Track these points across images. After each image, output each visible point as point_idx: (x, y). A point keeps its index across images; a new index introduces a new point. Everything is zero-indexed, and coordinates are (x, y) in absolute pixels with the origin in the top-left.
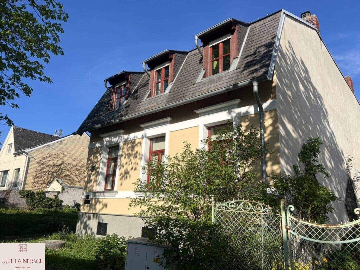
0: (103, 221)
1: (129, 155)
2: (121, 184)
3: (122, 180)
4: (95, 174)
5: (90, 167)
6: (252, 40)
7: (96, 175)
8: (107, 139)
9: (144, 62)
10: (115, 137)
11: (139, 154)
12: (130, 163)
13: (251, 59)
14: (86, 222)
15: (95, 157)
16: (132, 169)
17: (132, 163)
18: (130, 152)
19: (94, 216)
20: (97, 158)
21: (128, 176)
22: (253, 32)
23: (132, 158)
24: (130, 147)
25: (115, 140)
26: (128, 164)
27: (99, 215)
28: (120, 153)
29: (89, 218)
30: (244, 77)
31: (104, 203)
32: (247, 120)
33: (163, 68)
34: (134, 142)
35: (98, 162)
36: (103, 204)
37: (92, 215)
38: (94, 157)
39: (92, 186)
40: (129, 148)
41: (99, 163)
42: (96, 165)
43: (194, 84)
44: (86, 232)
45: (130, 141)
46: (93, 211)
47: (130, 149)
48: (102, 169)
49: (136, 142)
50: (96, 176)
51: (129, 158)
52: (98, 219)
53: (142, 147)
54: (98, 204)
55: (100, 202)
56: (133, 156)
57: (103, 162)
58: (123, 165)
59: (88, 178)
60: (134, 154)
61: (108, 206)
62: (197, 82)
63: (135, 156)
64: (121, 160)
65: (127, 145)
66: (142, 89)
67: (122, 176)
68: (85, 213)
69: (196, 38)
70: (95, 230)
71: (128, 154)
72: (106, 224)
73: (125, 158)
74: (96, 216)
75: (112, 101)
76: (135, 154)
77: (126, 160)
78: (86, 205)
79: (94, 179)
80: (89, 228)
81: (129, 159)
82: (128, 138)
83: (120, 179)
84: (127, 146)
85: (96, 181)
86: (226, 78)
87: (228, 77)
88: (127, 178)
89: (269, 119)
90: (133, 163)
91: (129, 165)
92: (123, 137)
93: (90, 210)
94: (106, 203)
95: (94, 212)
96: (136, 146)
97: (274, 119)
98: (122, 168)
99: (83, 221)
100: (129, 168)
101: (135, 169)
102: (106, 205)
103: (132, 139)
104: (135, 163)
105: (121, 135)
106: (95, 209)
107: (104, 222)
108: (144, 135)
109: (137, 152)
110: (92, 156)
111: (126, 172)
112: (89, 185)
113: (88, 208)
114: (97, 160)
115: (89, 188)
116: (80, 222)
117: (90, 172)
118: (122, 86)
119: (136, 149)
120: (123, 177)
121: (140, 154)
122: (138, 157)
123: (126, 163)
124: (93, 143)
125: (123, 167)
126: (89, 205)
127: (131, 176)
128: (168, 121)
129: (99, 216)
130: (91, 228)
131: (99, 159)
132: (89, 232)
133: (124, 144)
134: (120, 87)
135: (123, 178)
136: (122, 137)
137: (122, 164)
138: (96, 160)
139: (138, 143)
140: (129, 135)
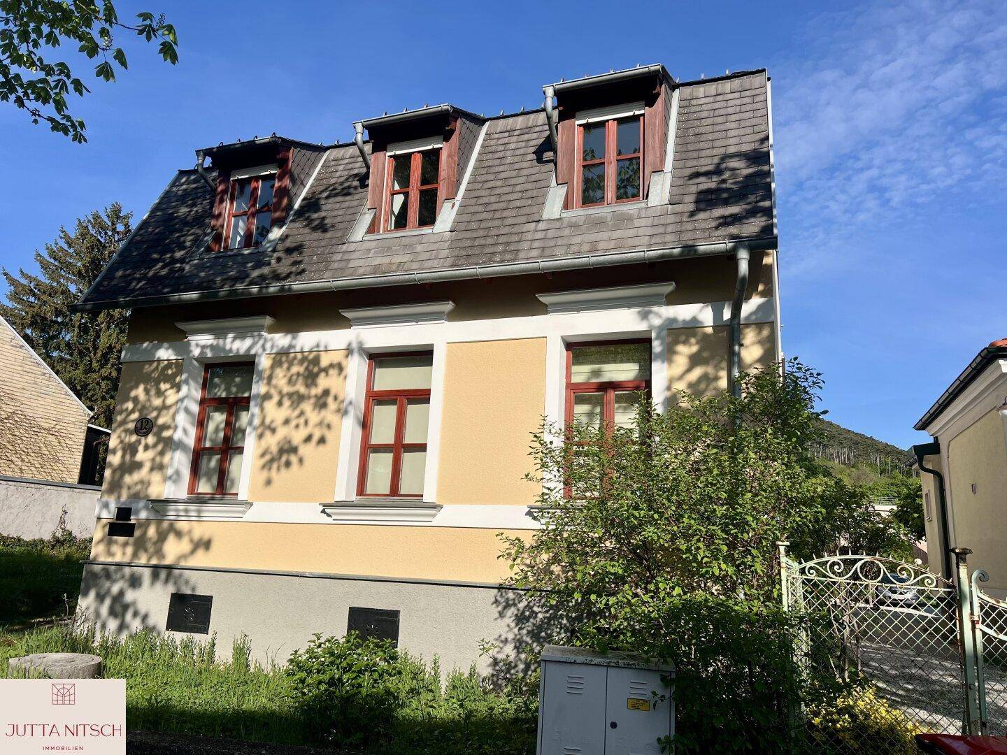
0: (193, 589)
1: (295, 397)
2: (269, 482)
3: (270, 469)
4: (155, 446)
5: (133, 421)
6: (697, 131)
7: (160, 447)
8: (206, 339)
9: (360, 125)
10: (241, 335)
11: (336, 398)
12: (302, 421)
13: (713, 185)
14: (121, 593)
15: (153, 392)
16: (308, 439)
17: (306, 422)
18: (301, 389)
19: (155, 576)
20: (160, 393)
21: (294, 459)
22: (693, 109)
23: (307, 406)
24: (298, 374)
25: (237, 346)
26: (293, 423)
27: (177, 572)
28: (259, 388)
29: (135, 582)
30: (703, 230)
31: (197, 535)
32: (693, 340)
33: (419, 152)
34: (316, 361)
35: (165, 407)
36: (191, 541)
37: (147, 573)
38: (147, 391)
39: (146, 484)
40: (294, 377)
41: (172, 411)
42: (157, 418)
43: (538, 221)
44: (122, 627)
45: (299, 356)
46: (149, 559)
47: (301, 380)
48: (185, 431)
49: (324, 362)
50: (162, 453)
51: (294, 405)
52: (175, 583)
53: (345, 377)
54: (171, 539)
55: (179, 534)
56: (313, 401)
57: (187, 410)
58: (273, 425)
59: (123, 456)
60: (316, 396)
61: (214, 546)
62: (545, 216)
63: (322, 401)
64: (262, 409)
65: (285, 366)
66: (331, 200)
67: (268, 457)
68: (120, 565)
69: (550, 92)
70: (160, 617)
71: (290, 395)
72: (209, 599)
73: (280, 404)
74: (163, 574)
75: (221, 220)
76: (318, 397)
77: (285, 411)
78: (121, 539)
79: (153, 460)
80: (136, 614)
81: (294, 409)
82: (291, 346)
83: (263, 467)
84: (288, 369)
85: (158, 467)
86: (643, 222)
87: (649, 222)
88: (288, 464)
89: (753, 344)
90: (311, 423)
91: (297, 426)
92: (272, 339)
93: (135, 555)
94: (206, 537)
95: (154, 562)
96: (323, 374)
97: (768, 345)
98: (268, 433)
99: (108, 591)
100: (297, 437)
101: (322, 440)
102: (205, 544)
103: (306, 349)
104: (320, 424)
105: (263, 333)
106: (159, 553)
107: (198, 593)
108: (354, 345)
109: (326, 393)
110: (141, 387)
111: (286, 447)
112: (128, 479)
113: (129, 550)
114: (164, 401)
115: (129, 488)
116: (92, 594)
117: (134, 438)
118: (257, 179)
119: (323, 382)
120: (272, 460)
121: (340, 398)
122: (332, 405)
123: (287, 422)
124: (145, 345)
125: (273, 431)
126: (131, 540)
127: (306, 462)
128: (444, 312)
129: (181, 576)
130: (143, 610)
131: (170, 401)
132: (136, 625)
133: (277, 363)
134: (249, 180)
135: (275, 466)
136: (266, 340)
137: (268, 421)
138: (157, 402)
139: (331, 366)
140: (294, 338)
